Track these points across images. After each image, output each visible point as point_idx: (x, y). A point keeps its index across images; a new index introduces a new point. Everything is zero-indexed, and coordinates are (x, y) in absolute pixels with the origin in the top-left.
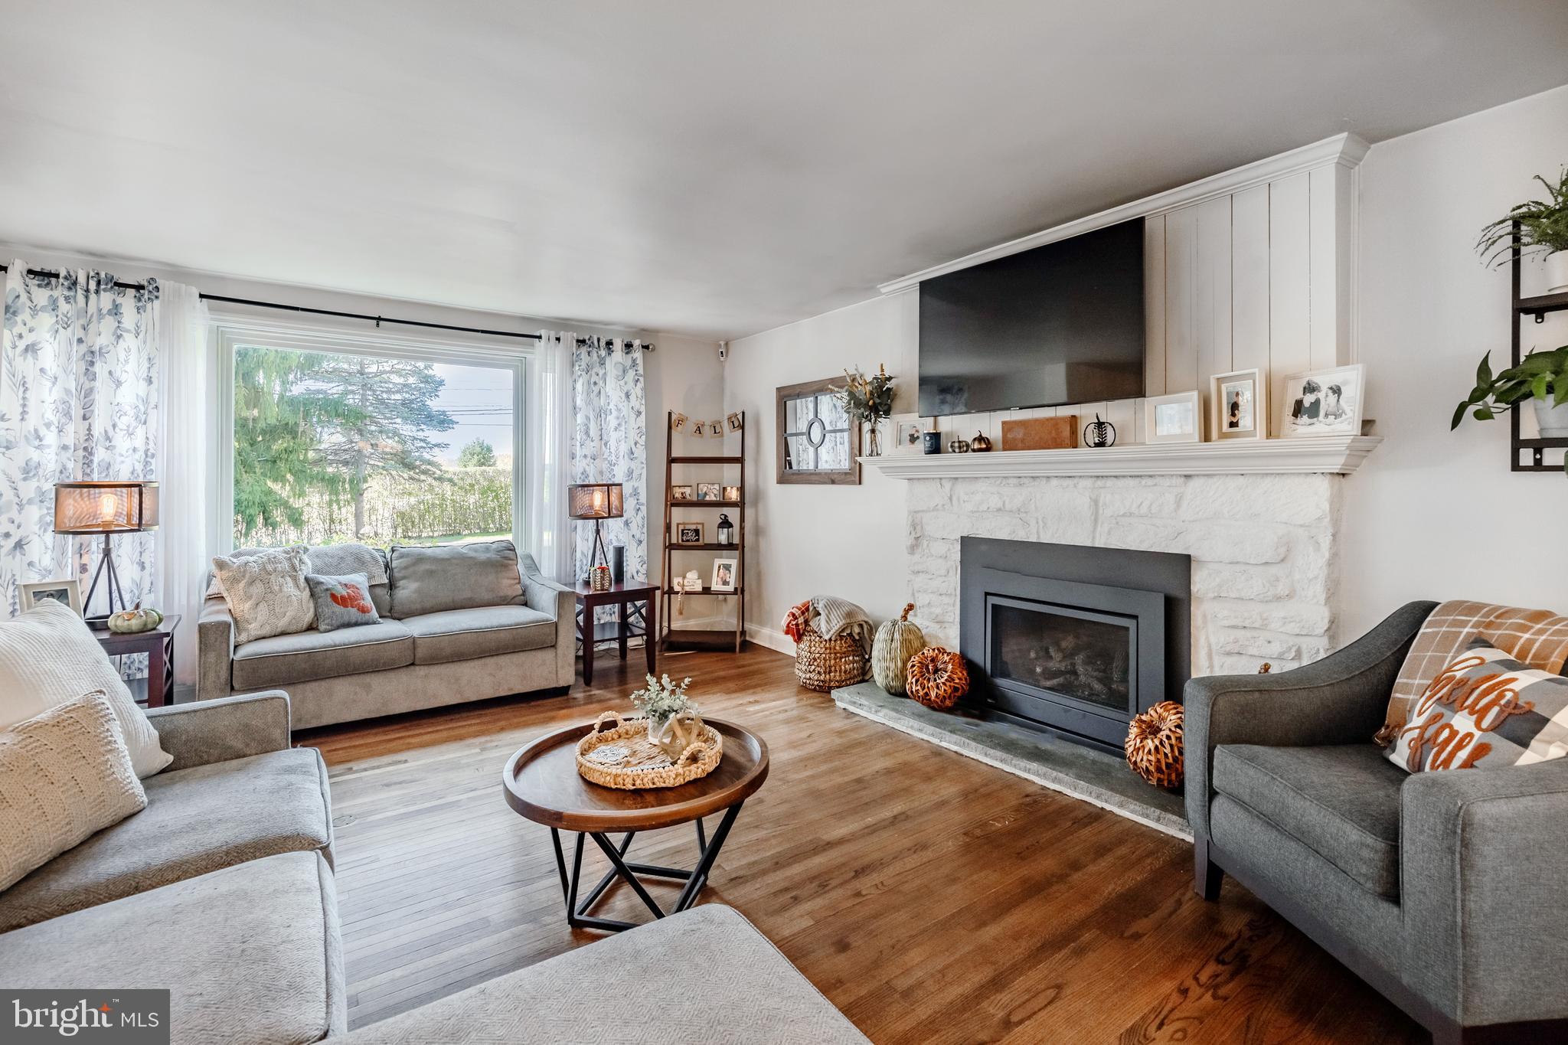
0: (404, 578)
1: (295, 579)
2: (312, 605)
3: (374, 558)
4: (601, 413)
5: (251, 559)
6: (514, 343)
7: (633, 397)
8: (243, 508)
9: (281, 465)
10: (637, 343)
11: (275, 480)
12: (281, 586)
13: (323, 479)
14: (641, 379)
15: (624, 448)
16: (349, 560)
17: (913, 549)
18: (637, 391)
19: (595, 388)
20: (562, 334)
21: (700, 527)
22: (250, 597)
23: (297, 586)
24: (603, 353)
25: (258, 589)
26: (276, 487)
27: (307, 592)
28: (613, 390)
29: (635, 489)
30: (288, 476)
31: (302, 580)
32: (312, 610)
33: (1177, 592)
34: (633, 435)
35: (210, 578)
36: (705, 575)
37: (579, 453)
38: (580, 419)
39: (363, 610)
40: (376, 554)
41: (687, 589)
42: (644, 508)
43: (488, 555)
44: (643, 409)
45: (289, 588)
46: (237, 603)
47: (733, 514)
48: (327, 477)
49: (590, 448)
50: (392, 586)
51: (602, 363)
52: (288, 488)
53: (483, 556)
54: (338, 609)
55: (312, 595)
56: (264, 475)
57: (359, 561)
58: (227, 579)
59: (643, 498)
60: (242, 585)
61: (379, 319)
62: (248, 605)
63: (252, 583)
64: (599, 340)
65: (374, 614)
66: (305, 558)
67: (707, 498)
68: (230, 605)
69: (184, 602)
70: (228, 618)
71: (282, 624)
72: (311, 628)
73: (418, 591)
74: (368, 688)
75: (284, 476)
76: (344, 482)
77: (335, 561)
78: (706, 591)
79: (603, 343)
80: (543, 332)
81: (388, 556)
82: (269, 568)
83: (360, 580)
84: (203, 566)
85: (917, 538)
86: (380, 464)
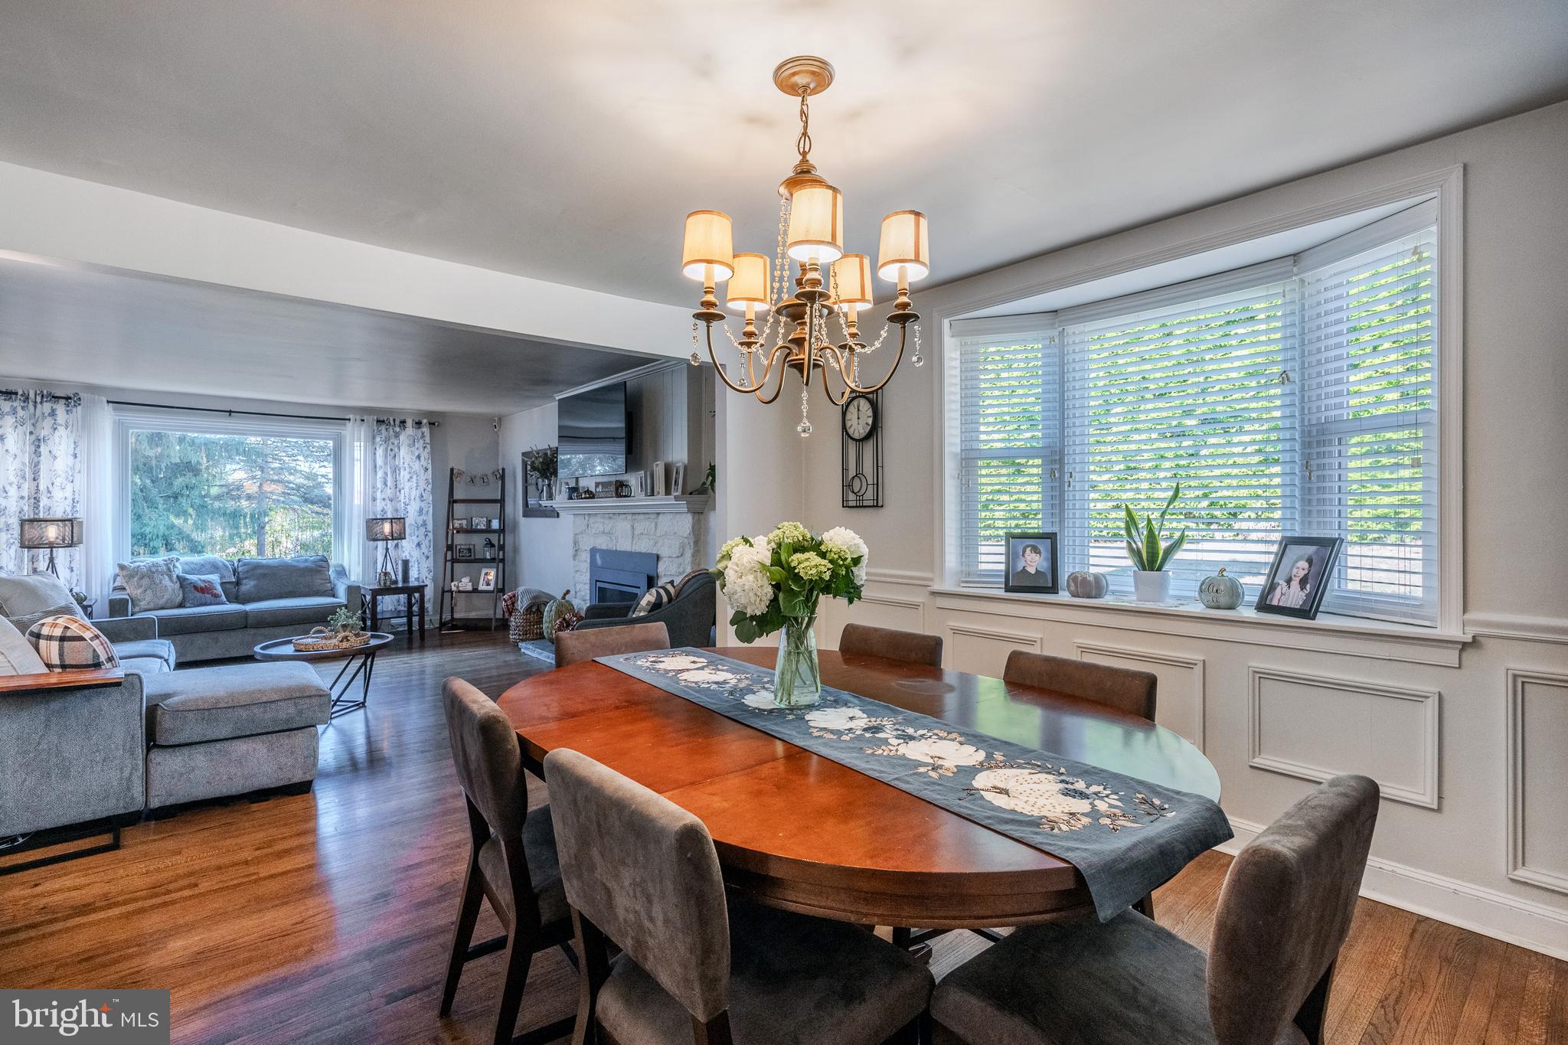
0: (246, 578)
1: (170, 577)
2: (181, 592)
3: (225, 565)
4: (395, 470)
5: (141, 564)
6: (331, 424)
7: (422, 458)
8: (147, 541)
9: (183, 501)
10: (425, 421)
11: (177, 516)
12: (161, 580)
13: (224, 514)
14: (429, 446)
15: (415, 493)
16: (208, 566)
17: (575, 556)
18: (425, 454)
19: (392, 454)
20: (365, 418)
21: (472, 547)
22: (141, 586)
23: (171, 580)
24: (398, 429)
25: (146, 582)
26: (178, 522)
27: (178, 584)
28: (405, 455)
29: (424, 521)
30: (191, 510)
31: (175, 576)
32: (181, 595)
33: (652, 573)
34: (422, 484)
35: (116, 576)
36: (475, 581)
37: (379, 495)
38: (380, 474)
39: (216, 596)
40: (228, 563)
41: (461, 589)
42: (431, 535)
43: (307, 564)
44: (430, 466)
45: (166, 581)
46: (132, 590)
47: (494, 538)
48: (228, 512)
49: (389, 492)
50: (238, 583)
51: (397, 436)
52: (190, 522)
53: (302, 565)
54: (198, 595)
55: (181, 586)
56: (168, 510)
57: (214, 567)
58: (126, 576)
59: (430, 527)
60: (135, 579)
61: (230, 412)
62: (139, 591)
63: (142, 578)
64: (394, 420)
65: (223, 598)
66: (177, 564)
67: (479, 527)
68: (128, 591)
69: (99, 593)
70: (128, 597)
71: (162, 602)
72: (181, 606)
73: (255, 586)
74: (217, 641)
75: (186, 511)
76: (245, 517)
77: (198, 567)
78: (475, 590)
79: (397, 422)
80: (351, 416)
81: (236, 565)
82: (154, 569)
83: (214, 578)
84: (111, 570)
85: (576, 550)
86: (282, 499)
